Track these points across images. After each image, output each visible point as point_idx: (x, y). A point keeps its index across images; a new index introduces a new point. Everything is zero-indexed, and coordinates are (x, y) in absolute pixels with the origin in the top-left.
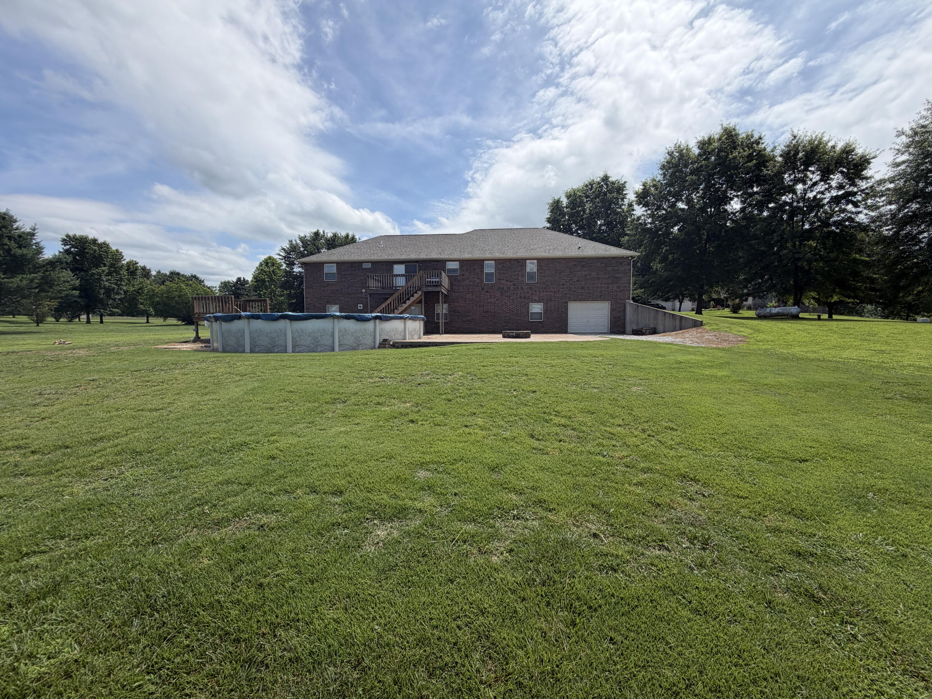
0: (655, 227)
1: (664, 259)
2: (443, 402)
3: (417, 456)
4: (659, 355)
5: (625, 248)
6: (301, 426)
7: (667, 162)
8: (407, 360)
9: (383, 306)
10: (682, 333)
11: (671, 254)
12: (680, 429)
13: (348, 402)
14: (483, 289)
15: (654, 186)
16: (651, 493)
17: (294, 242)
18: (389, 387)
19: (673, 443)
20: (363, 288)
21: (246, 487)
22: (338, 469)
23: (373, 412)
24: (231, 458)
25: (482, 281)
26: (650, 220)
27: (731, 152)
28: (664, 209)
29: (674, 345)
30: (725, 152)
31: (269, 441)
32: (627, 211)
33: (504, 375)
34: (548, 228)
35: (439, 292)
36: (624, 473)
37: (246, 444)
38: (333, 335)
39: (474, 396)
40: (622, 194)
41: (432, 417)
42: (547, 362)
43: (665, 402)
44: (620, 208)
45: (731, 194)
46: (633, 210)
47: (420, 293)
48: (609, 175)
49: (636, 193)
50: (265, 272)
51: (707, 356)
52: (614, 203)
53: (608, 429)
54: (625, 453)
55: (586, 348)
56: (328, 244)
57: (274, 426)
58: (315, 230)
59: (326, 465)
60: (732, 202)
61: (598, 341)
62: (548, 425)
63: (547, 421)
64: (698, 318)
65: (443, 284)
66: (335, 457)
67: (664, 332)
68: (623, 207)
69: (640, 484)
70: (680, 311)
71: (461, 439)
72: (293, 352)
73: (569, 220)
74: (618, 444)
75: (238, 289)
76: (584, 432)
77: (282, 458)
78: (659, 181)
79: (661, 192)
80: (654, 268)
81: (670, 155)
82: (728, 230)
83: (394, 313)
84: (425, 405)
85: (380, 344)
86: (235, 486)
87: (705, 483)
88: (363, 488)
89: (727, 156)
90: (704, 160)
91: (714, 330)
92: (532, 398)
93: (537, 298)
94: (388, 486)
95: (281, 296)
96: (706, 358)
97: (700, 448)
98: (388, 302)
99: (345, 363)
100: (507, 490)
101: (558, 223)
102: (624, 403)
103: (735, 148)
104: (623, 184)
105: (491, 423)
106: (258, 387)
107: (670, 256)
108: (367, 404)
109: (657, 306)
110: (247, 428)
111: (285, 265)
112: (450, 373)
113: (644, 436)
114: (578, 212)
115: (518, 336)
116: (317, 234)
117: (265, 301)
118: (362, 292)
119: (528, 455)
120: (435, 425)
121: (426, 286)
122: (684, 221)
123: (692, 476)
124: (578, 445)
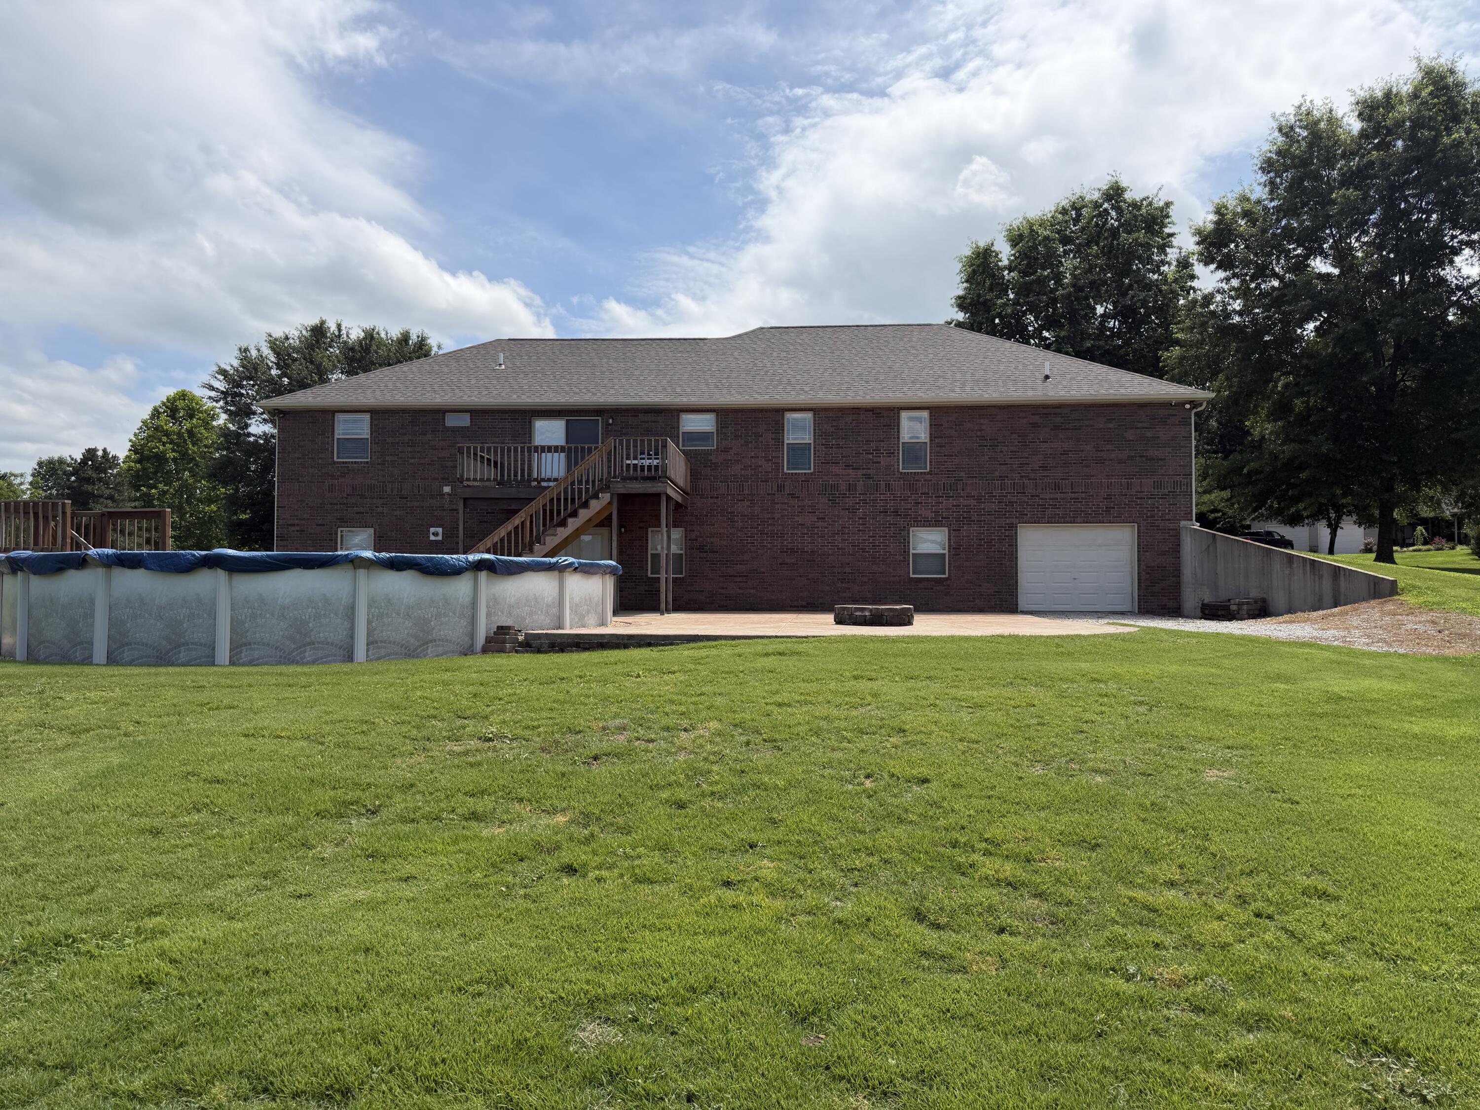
0: (1254, 321)
1: (1281, 410)
2: (661, 810)
3: (580, 976)
4: (1279, 677)
5: (1172, 379)
6: (240, 884)
7: (1279, 153)
8: (564, 686)
9: (502, 532)
10: (1342, 614)
11: (1302, 394)
12: (1345, 894)
13: (384, 813)
14: (780, 488)
15: (1246, 214)
16: (1271, 1092)
17: (254, 353)
18: (507, 767)
19: (1328, 937)
20: (446, 481)
21: (58, 1075)
22: (340, 1018)
23: (455, 842)
24: (20, 985)
25: (778, 466)
26: (1237, 305)
27: (1448, 130)
28: (1276, 275)
29: (1321, 648)
30: (1430, 129)
31: (138, 931)
32: (1176, 281)
33: (838, 730)
34: (959, 325)
35: (658, 496)
36: (1188, 1029)
37: (69, 940)
38: (350, 613)
39: (752, 793)
40: (1159, 233)
41: (627, 857)
42: (960, 693)
43: (1301, 815)
44: (1156, 270)
45: (1453, 237)
46: (1193, 277)
47: (605, 497)
48: (1124, 184)
49: (1198, 232)
50: (167, 434)
51: (1414, 680)
52: (1139, 258)
53: (1139, 894)
54: (1190, 969)
55: (1070, 654)
56: (350, 360)
57: (157, 884)
58: (314, 321)
59: (307, 1007)
60: (1457, 259)
61: (1105, 636)
62: (966, 881)
63: (960, 870)
64: (1384, 572)
65: (671, 473)
66: (333, 981)
67: (1290, 611)
68: (1165, 268)
69: (1235, 1064)
70: (1331, 551)
71: (712, 924)
72: (232, 663)
73: (1016, 302)
74: (1168, 941)
75: (89, 480)
76: (1069, 903)
77: (176, 984)
78: (1259, 202)
79: (1264, 231)
80: (1256, 432)
81: (1286, 135)
82: (1451, 333)
83: (531, 552)
84: (609, 819)
85: (488, 640)
86: (25, 1074)
87: (1426, 1061)
88: (412, 1079)
89: (1436, 139)
90: (1377, 147)
91: (1428, 607)
92: (918, 799)
93: (930, 515)
94: (487, 1071)
95: (209, 501)
96: (1410, 687)
97: (1407, 952)
98: (517, 521)
99: (382, 696)
100: (843, 1085)
101: (989, 311)
102: (1181, 816)
103: (1456, 119)
104: (1161, 209)
105: (801, 874)
106: (121, 766)
107: (1297, 402)
108: (438, 818)
109: (1268, 538)
110: (78, 892)
111: (224, 417)
112: (685, 723)
113: (1243, 916)
114: (1042, 281)
115: (877, 620)
116: (319, 331)
117: (160, 515)
118: (443, 495)
119: (906, 973)
120: (638, 881)
121: (624, 479)
122: (1332, 306)
123: (1385, 1038)
124: (1054, 943)
